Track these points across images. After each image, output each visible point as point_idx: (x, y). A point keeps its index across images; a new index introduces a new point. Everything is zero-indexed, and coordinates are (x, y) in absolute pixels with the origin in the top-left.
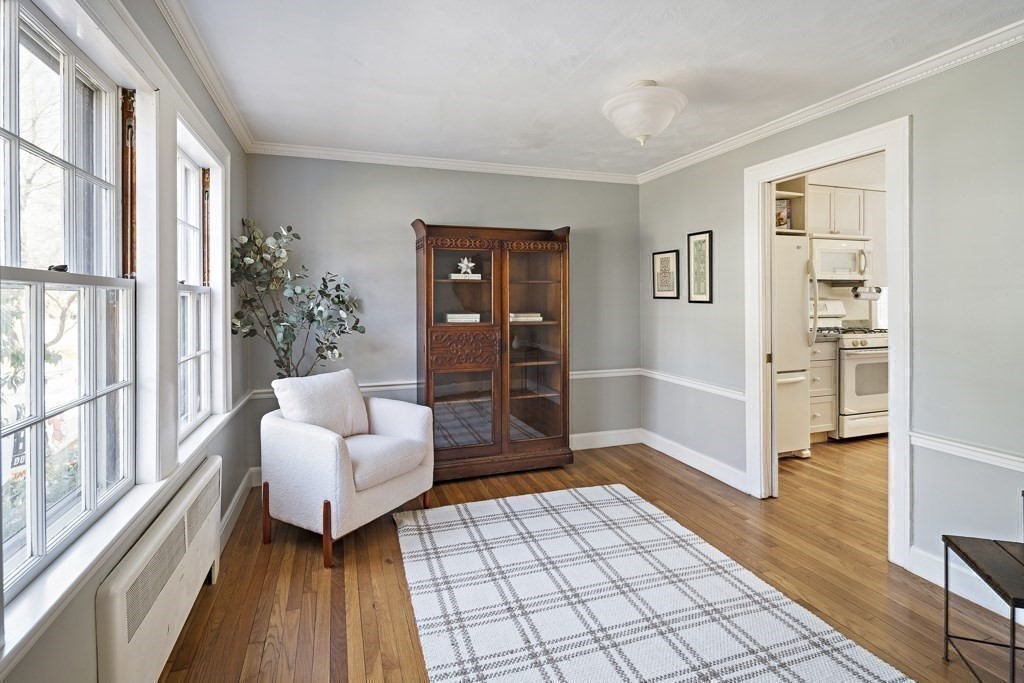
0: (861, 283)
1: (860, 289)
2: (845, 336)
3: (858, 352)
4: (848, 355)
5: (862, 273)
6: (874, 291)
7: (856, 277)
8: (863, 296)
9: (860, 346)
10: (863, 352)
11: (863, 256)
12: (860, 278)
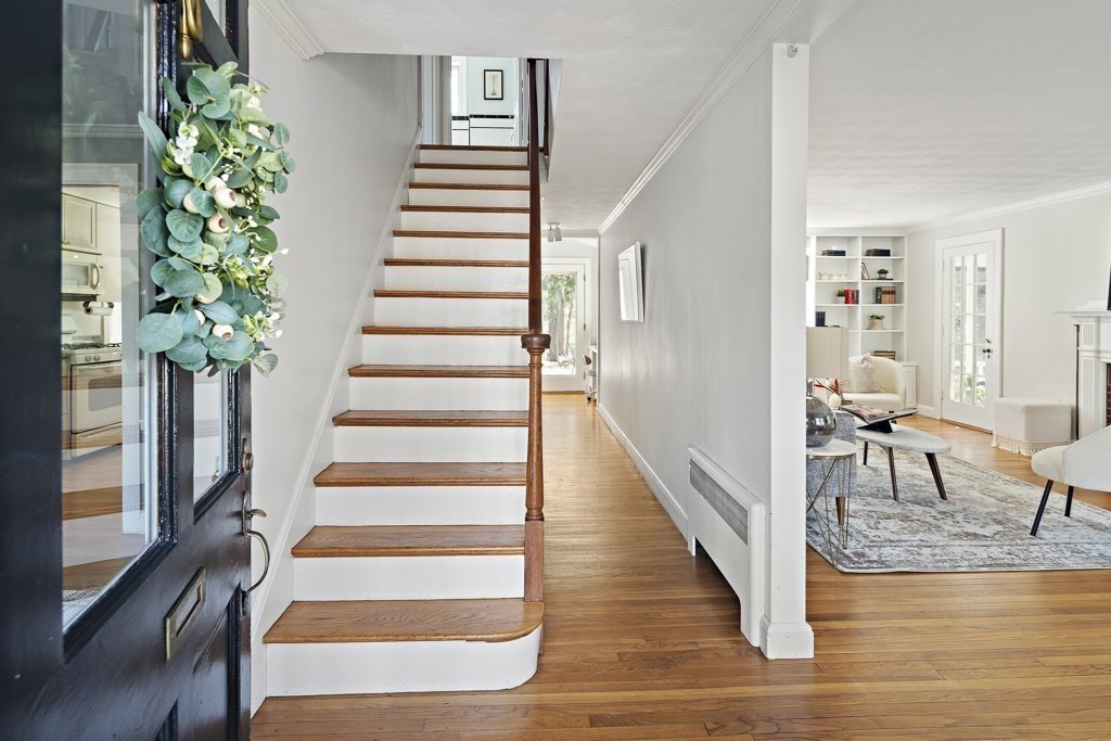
0: (94, 298)
1: (91, 304)
2: (77, 351)
3: (91, 367)
4: (81, 371)
5: (94, 287)
6: (106, 305)
7: (88, 291)
8: (94, 311)
9: (93, 361)
10: (97, 366)
11: (95, 270)
12: (93, 292)
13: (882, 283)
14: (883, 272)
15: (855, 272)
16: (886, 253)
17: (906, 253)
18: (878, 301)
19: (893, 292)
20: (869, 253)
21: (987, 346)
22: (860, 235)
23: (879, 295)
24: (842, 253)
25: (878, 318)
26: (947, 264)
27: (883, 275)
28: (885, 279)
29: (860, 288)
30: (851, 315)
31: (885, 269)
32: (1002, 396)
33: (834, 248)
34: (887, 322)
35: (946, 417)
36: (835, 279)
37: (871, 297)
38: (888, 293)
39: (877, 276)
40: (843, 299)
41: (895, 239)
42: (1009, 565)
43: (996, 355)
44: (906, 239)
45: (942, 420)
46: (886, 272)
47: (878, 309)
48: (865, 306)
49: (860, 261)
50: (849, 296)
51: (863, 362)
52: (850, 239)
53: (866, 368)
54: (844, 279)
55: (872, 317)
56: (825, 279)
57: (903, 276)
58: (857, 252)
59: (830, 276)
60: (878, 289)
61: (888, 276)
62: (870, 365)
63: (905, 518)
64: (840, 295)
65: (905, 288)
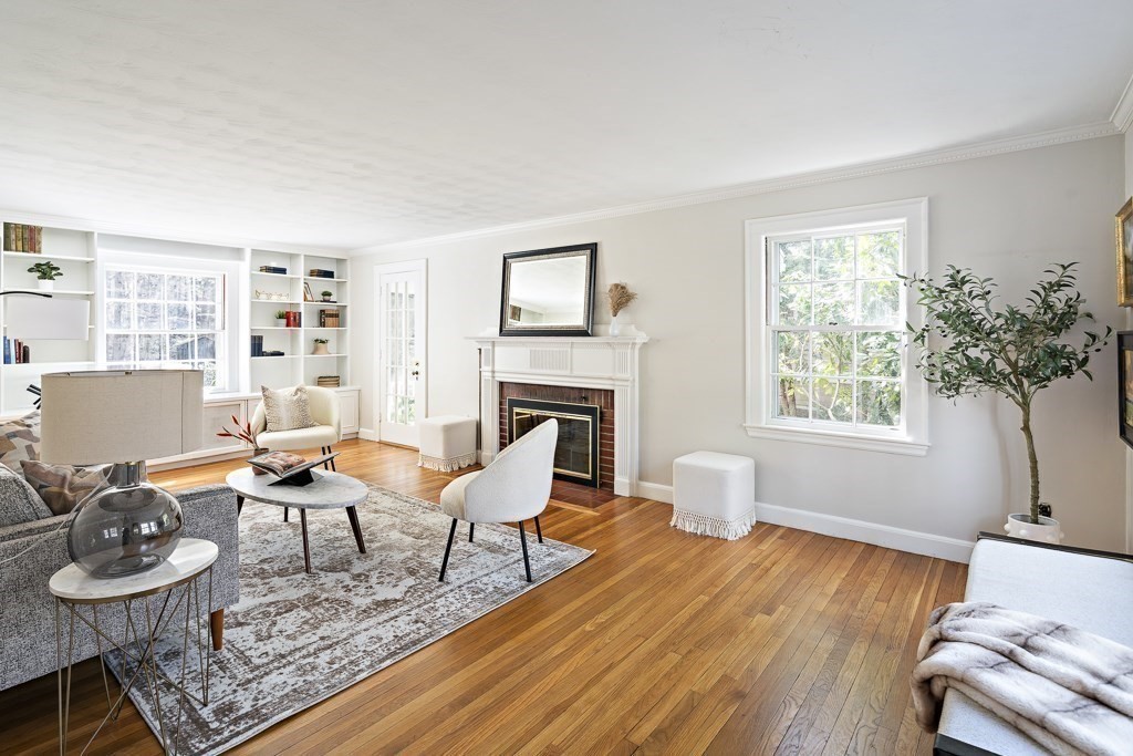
13: (326, 306)
14: (326, 294)
15: (295, 292)
16: (329, 274)
17: (349, 275)
18: (322, 324)
19: (337, 316)
20: (312, 273)
21: (416, 369)
22: (302, 253)
23: (324, 318)
24: (283, 271)
25: (323, 342)
26: (384, 288)
27: (327, 298)
28: (329, 301)
29: (302, 310)
30: (294, 338)
31: (329, 291)
32: (427, 417)
33: (274, 264)
34: (331, 346)
35: (384, 439)
36: (274, 299)
37: (316, 320)
38: (331, 316)
39: (321, 298)
40: (284, 321)
41: (340, 261)
42: (414, 643)
43: (422, 375)
44: (348, 262)
45: (380, 443)
46: (330, 294)
47: (322, 333)
48: (308, 329)
49: (302, 281)
50: (291, 318)
51: (296, 393)
52: (292, 257)
53: (299, 400)
54: (285, 300)
55: (316, 341)
56: (263, 298)
57: (347, 298)
58: (299, 271)
59: (269, 296)
60: (323, 311)
61: (332, 298)
62: (304, 397)
63: (312, 601)
64: (281, 317)
65: (348, 311)
